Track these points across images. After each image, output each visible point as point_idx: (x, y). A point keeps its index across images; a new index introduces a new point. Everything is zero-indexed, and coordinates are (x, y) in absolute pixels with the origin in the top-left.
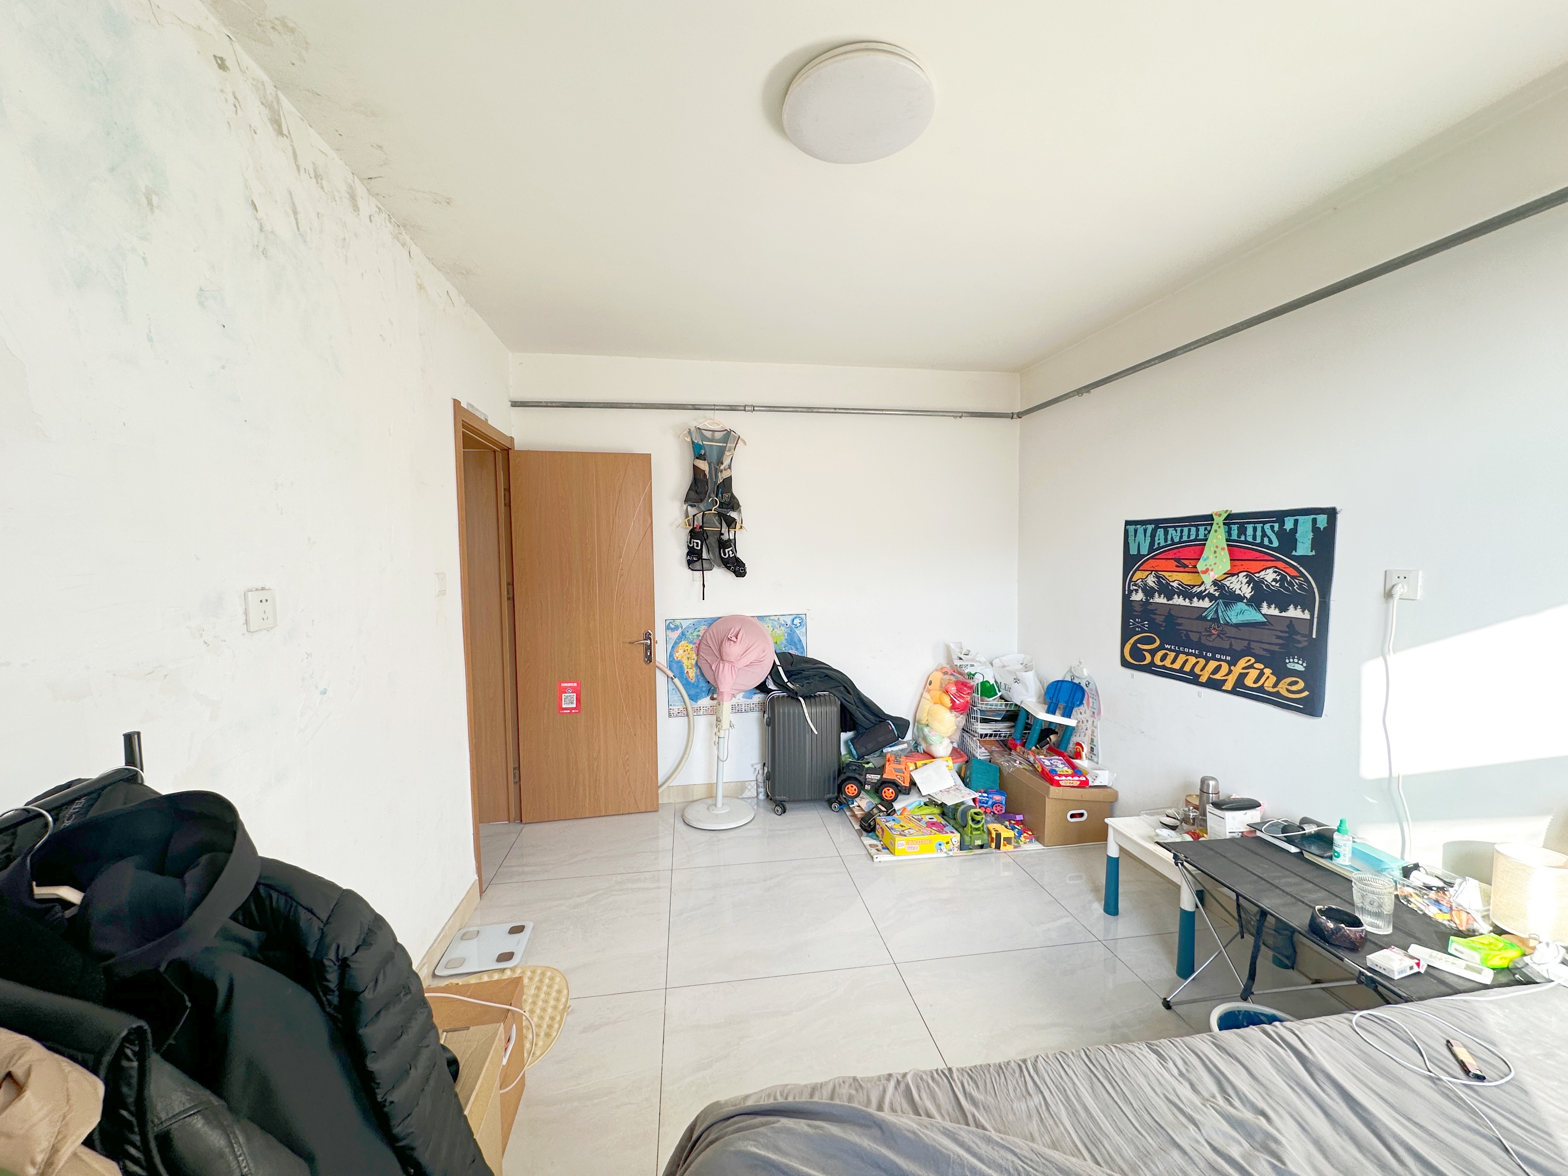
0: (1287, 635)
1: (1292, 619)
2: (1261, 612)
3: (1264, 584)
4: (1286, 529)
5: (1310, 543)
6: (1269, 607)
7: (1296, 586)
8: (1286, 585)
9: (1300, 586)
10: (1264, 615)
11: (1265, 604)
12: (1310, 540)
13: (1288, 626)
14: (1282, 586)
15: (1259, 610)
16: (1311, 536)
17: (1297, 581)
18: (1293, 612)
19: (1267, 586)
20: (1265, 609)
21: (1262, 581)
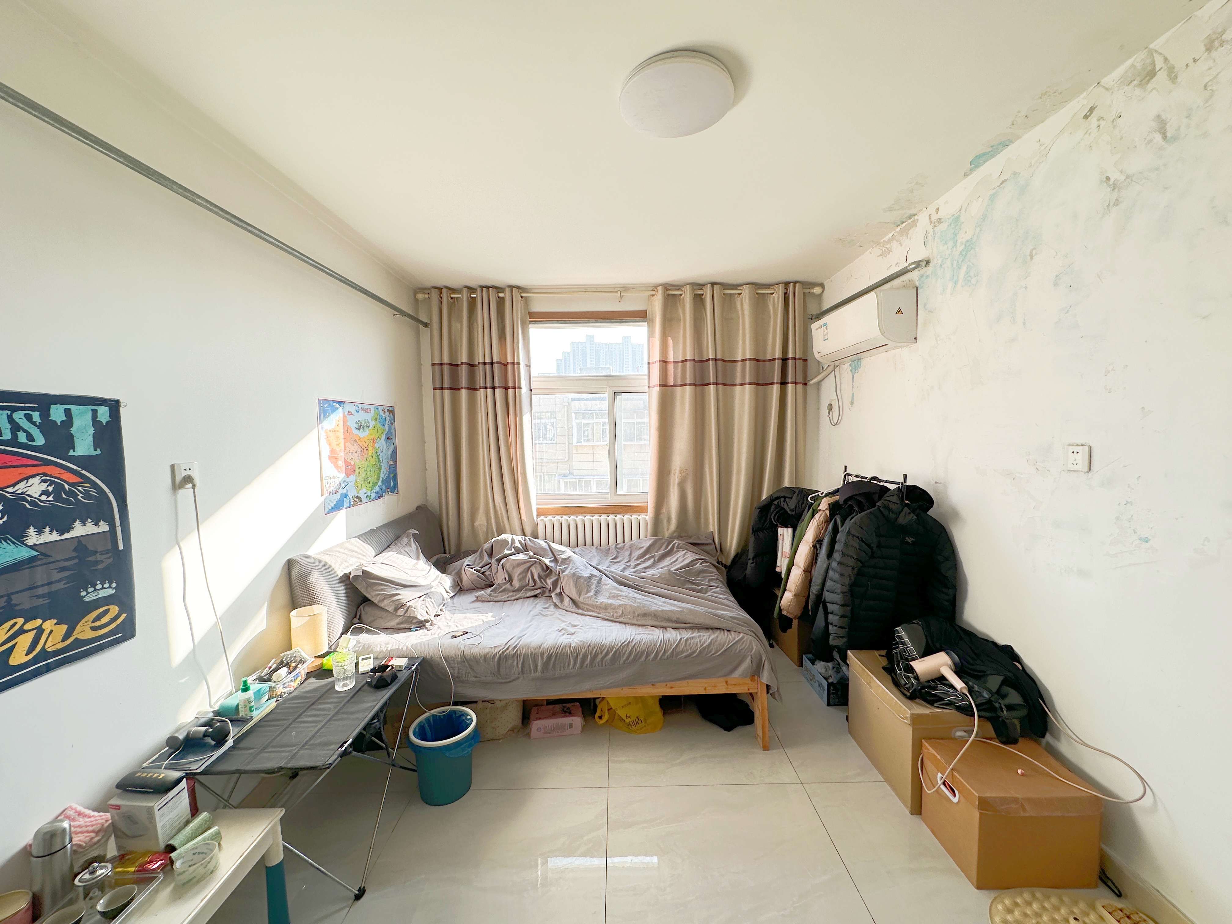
0: (77, 561)
1: (81, 539)
2: (26, 545)
3: (27, 501)
4: (55, 422)
5: (92, 439)
6: (40, 532)
7: (81, 495)
8: (64, 496)
9: (87, 495)
10: (31, 547)
11: (32, 531)
12: (91, 436)
13: (75, 550)
14: (58, 498)
15: (22, 542)
16: (91, 431)
17: (80, 488)
18: (79, 530)
19: (32, 503)
20: (33, 537)
21: (22, 497)
